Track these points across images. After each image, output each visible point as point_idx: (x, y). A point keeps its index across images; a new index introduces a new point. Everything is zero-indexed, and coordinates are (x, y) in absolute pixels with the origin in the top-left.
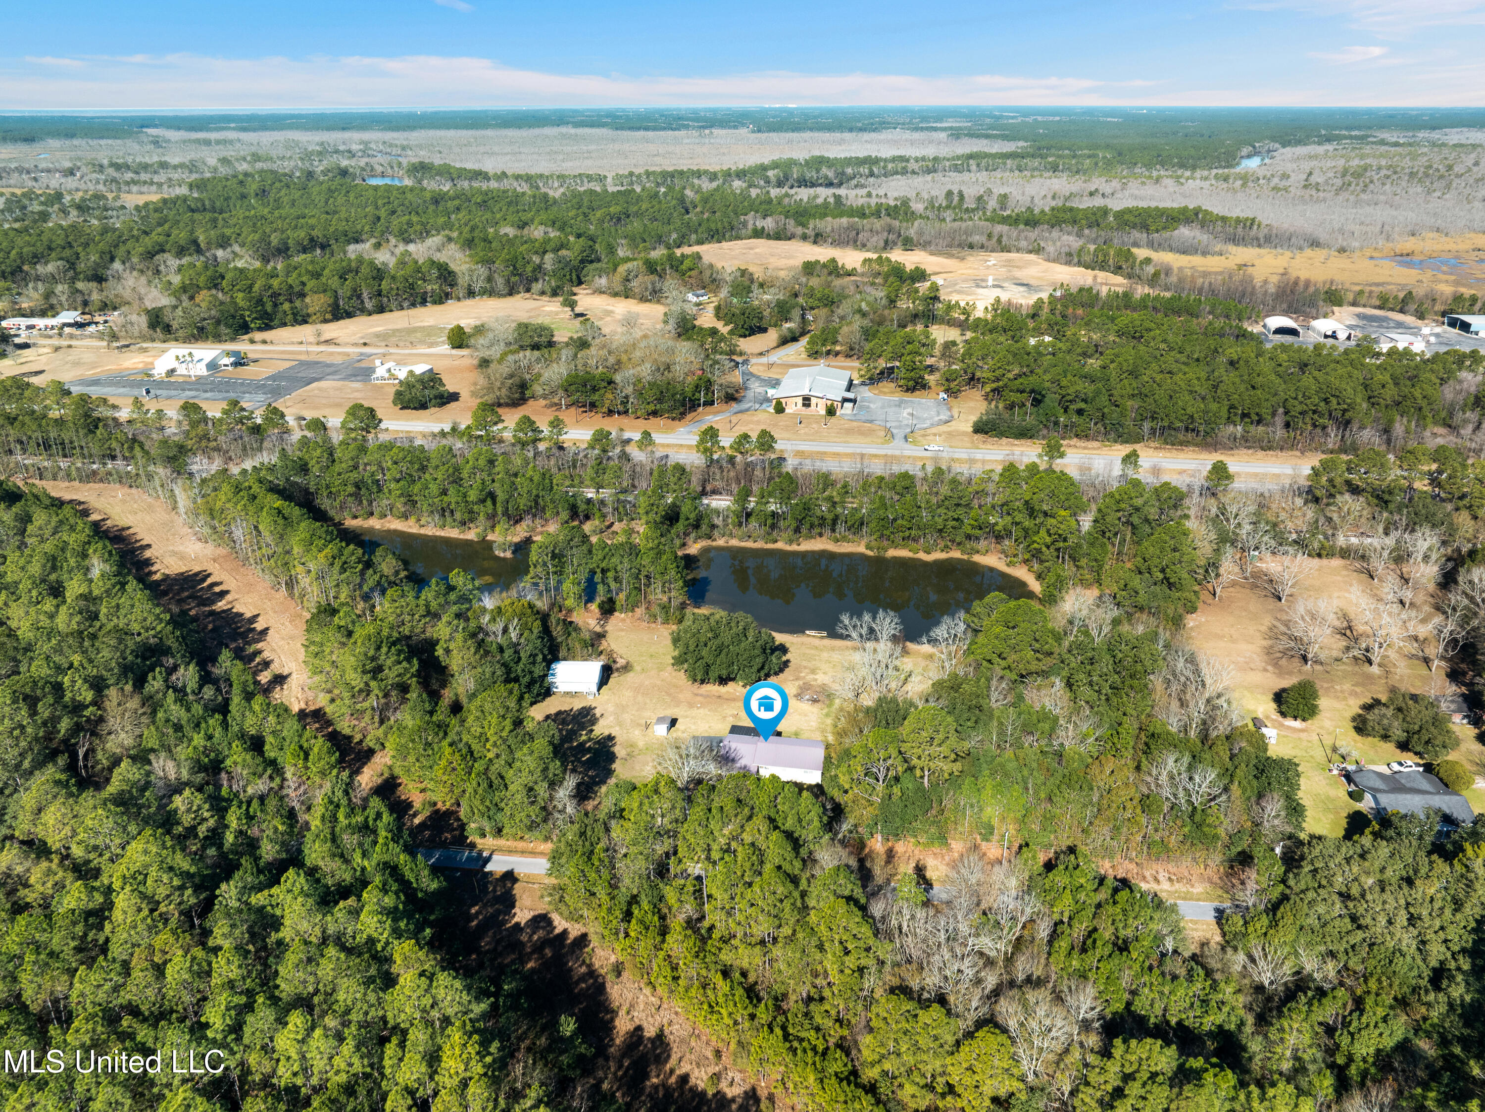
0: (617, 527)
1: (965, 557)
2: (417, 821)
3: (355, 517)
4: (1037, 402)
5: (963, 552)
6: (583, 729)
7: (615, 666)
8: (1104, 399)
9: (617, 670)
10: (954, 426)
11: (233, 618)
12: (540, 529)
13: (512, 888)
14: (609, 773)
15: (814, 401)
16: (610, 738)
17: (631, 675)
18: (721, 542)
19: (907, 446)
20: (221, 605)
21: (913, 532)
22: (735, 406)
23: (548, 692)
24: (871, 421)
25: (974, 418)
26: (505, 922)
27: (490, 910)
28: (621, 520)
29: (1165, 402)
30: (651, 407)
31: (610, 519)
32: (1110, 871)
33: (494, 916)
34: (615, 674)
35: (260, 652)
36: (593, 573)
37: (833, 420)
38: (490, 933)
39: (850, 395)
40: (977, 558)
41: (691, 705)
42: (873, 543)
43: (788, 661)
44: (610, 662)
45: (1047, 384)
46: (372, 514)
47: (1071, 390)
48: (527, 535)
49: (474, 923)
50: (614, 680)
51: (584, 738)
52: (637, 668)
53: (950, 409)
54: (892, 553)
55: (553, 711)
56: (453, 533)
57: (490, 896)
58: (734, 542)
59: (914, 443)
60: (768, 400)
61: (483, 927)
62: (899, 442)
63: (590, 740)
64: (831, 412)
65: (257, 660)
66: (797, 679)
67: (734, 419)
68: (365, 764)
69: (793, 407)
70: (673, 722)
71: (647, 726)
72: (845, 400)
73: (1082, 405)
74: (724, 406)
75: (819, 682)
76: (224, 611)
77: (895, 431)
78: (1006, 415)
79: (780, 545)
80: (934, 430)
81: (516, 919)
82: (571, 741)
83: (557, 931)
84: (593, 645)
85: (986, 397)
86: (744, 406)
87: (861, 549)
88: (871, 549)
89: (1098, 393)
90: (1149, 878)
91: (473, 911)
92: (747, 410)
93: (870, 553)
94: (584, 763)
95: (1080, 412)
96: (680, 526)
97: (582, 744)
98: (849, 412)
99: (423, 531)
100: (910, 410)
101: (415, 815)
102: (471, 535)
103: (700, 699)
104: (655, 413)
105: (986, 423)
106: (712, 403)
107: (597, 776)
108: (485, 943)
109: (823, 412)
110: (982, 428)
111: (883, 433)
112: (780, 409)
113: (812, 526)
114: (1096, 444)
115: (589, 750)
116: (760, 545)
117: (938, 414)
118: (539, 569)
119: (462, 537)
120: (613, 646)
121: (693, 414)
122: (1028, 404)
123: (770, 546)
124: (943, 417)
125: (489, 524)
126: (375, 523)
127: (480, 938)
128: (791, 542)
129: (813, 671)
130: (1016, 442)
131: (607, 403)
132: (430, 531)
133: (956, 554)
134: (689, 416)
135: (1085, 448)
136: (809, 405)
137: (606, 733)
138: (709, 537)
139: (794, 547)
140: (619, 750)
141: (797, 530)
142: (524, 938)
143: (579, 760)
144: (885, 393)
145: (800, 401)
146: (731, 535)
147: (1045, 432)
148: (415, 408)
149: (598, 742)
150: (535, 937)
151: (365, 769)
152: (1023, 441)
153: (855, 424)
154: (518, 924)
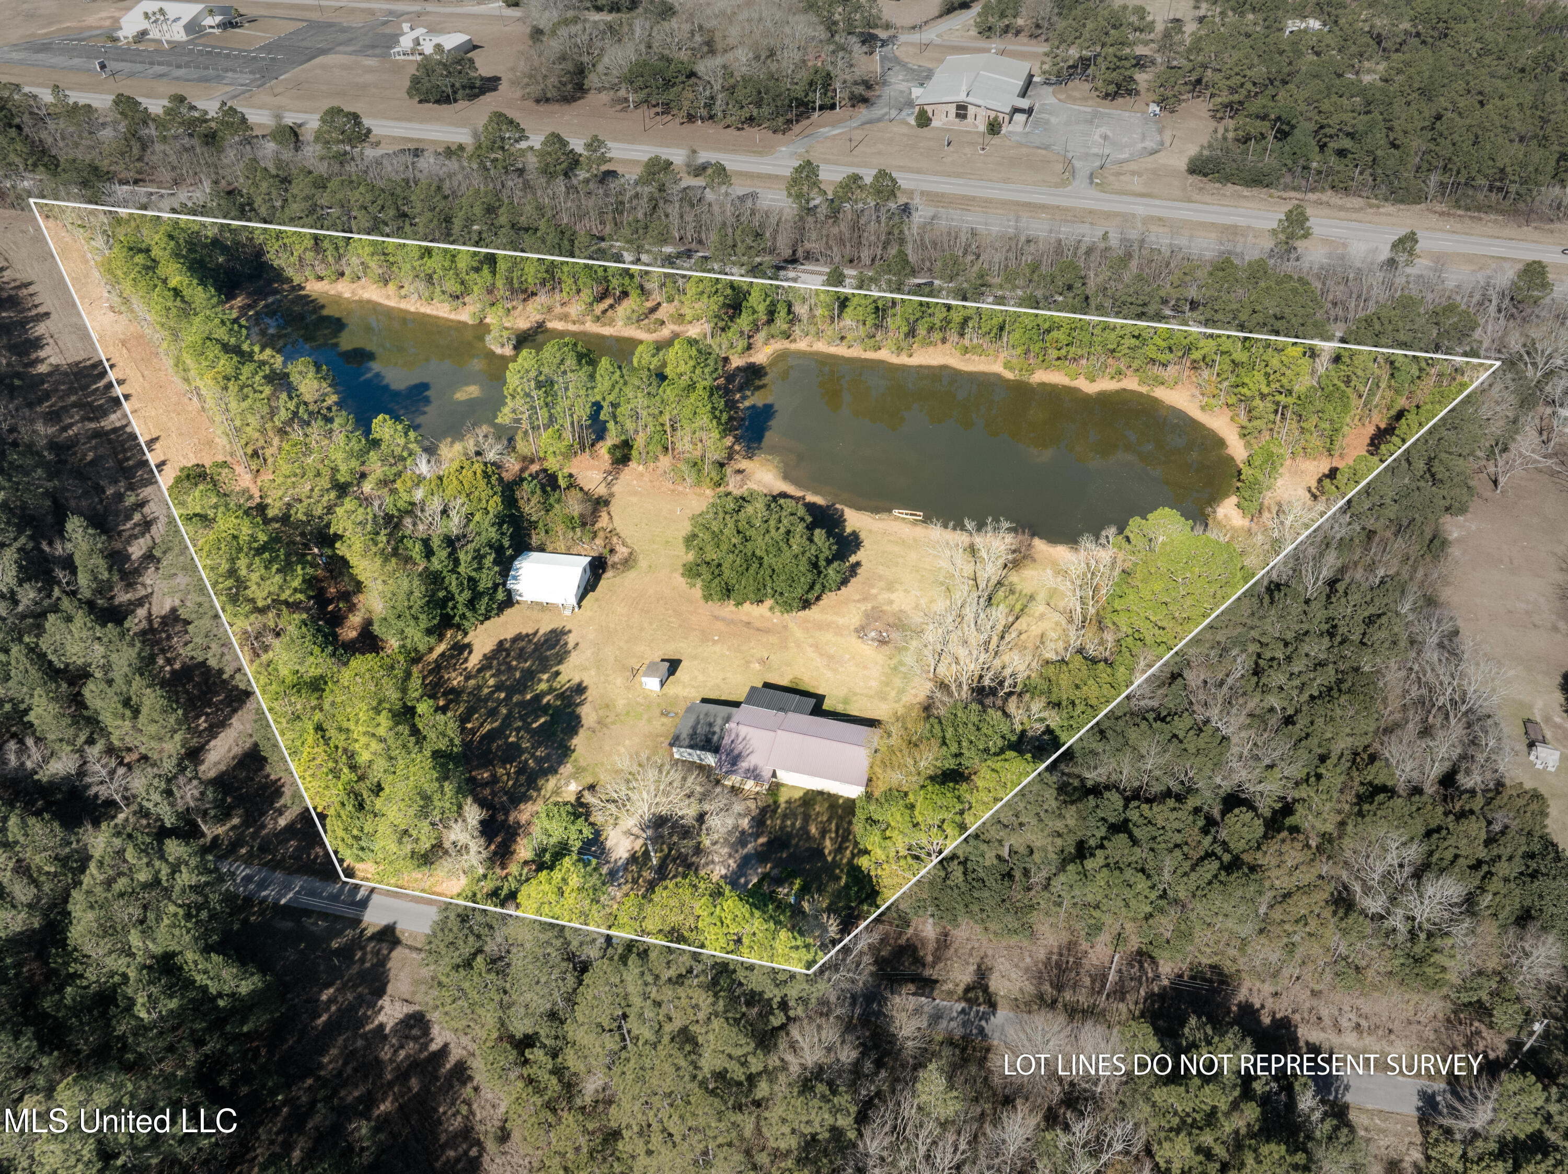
0: (665, 311)
1: (1144, 389)
2: (282, 822)
3: (320, 278)
4: (1283, 135)
5: (1142, 382)
6: (544, 671)
7: (611, 560)
8: (1379, 137)
9: (614, 566)
10: (1163, 159)
11: (123, 442)
12: (558, 310)
13: (387, 958)
14: (565, 752)
15: (971, 110)
16: (580, 689)
17: (631, 575)
18: (802, 345)
19: (1093, 192)
20: (113, 420)
21: (1073, 349)
22: (863, 112)
23: (509, 601)
24: (1047, 148)
25: (1192, 150)
26: (367, 1019)
27: (350, 996)
28: (670, 300)
29: (1466, 146)
30: (745, 113)
31: (657, 297)
32: (1269, 1003)
33: (352, 1009)
34: (609, 574)
35: (141, 505)
36: (598, 407)
37: (996, 140)
38: (340, 1040)
39: (1024, 104)
40: (1161, 393)
41: (705, 637)
42: (1014, 361)
43: (858, 564)
44: (606, 552)
45: (1303, 107)
46: (342, 274)
47: (1334, 120)
48: (540, 317)
49: (324, 1018)
50: (608, 579)
51: (543, 686)
52: (643, 564)
53: (1161, 131)
54: (1041, 376)
55: (509, 635)
56: (442, 310)
57: (355, 969)
58: (821, 347)
59: (1101, 187)
60: (910, 104)
61: (334, 1027)
62: (1080, 185)
63: (551, 690)
64: (994, 128)
65: (137, 517)
66: (865, 599)
67: (857, 135)
68: (235, 711)
69: (943, 119)
70: (673, 665)
71: (635, 673)
72: (1016, 110)
73: (1347, 143)
74: (849, 111)
75: (896, 607)
76: (115, 430)
77: (1077, 164)
78: (1237, 149)
79: (885, 355)
80: (1133, 166)
81: (382, 1018)
82: (523, 692)
83: (434, 1047)
84: (584, 524)
85: (1216, 115)
86: (877, 111)
87: (997, 368)
88: (1012, 369)
89: (1371, 126)
90: (1327, 1021)
91: (324, 997)
92: (879, 120)
93: (1009, 375)
94: (533, 733)
95: (1342, 153)
96: (744, 322)
97: (538, 698)
98: (1019, 128)
99: (403, 305)
100: (1103, 130)
101: (280, 812)
102: (465, 315)
103: (720, 625)
104: (751, 120)
105: (1208, 160)
106: (833, 107)
107: (547, 758)
108: (330, 1060)
109: (982, 127)
110: (1198, 168)
111: (1059, 167)
112: (924, 120)
113: (931, 329)
114: (1357, 202)
115: (545, 709)
116: (857, 352)
117: (1144, 138)
118: (519, 401)
119: (453, 316)
120: (618, 523)
121: (805, 123)
122: (1271, 138)
123: (871, 355)
124: (1150, 144)
125: (488, 299)
126: (344, 289)
127: (323, 1051)
128: (899, 350)
129: (890, 587)
130: (1246, 192)
131: (686, 104)
132: (413, 305)
133: (1131, 383)
134: (797, 128)
135: (1342, 208)
136: (964, 117)
137: (576, 680)
138: (787, 336)
139: (904, 360)
140: (588, 713)
141: (911, 333)
142: (385, 1054)
143: (527, 727)
144: (1074, 100)
145: (952, 110)
146: (819, 334)
147: (1288, 179)
148: (438, 102)
149: (561, 696)
150: (402, 1053)
151: (234, 721)
152: (1255, 191)
153: (1024, 150)
154: (381, 1026)
